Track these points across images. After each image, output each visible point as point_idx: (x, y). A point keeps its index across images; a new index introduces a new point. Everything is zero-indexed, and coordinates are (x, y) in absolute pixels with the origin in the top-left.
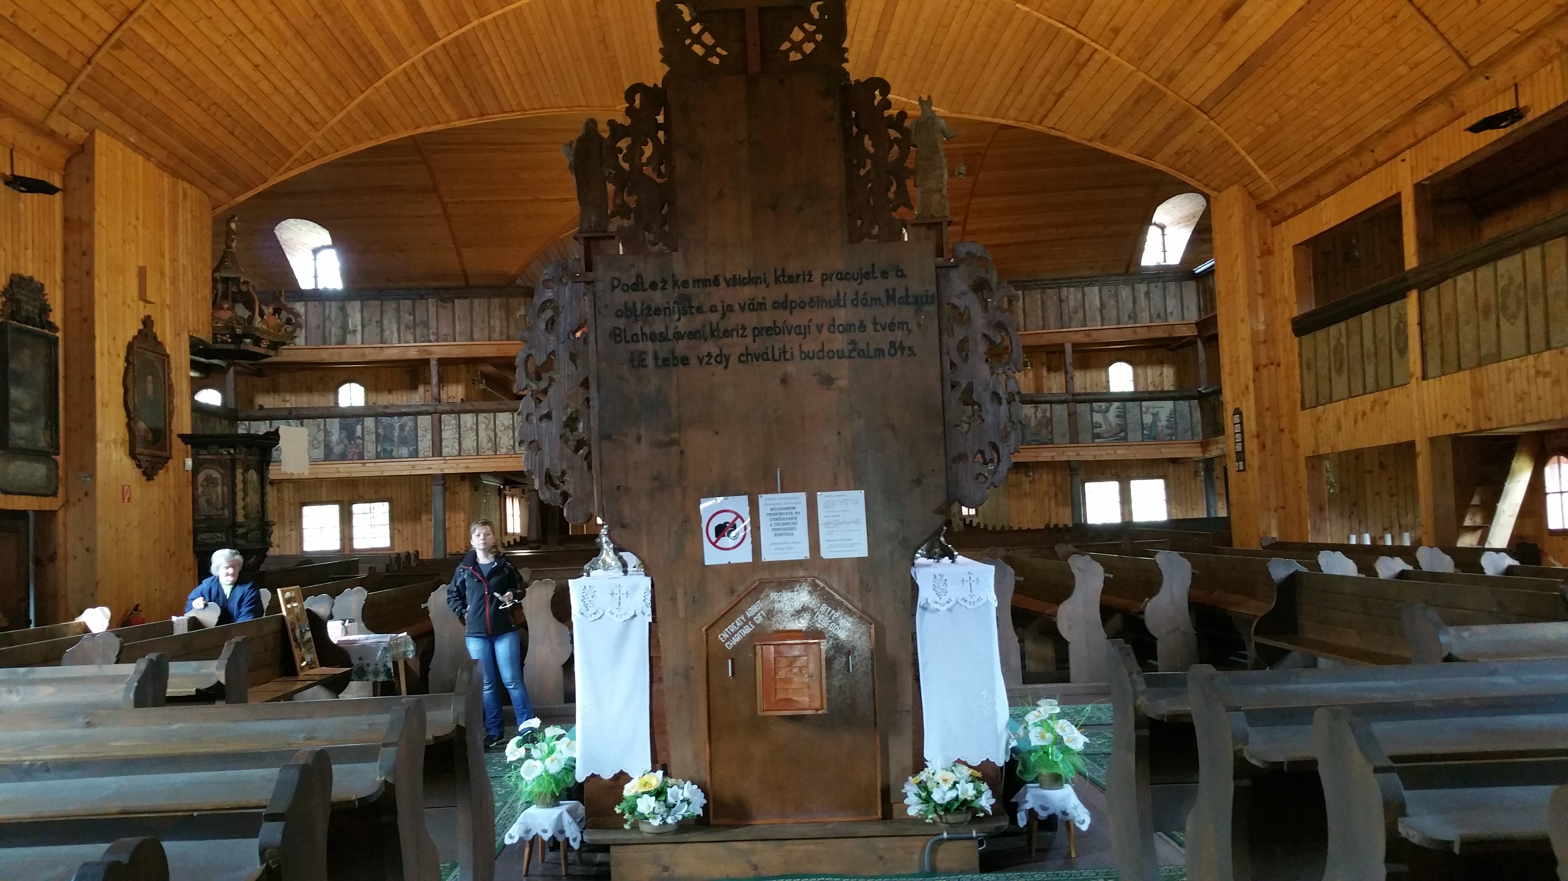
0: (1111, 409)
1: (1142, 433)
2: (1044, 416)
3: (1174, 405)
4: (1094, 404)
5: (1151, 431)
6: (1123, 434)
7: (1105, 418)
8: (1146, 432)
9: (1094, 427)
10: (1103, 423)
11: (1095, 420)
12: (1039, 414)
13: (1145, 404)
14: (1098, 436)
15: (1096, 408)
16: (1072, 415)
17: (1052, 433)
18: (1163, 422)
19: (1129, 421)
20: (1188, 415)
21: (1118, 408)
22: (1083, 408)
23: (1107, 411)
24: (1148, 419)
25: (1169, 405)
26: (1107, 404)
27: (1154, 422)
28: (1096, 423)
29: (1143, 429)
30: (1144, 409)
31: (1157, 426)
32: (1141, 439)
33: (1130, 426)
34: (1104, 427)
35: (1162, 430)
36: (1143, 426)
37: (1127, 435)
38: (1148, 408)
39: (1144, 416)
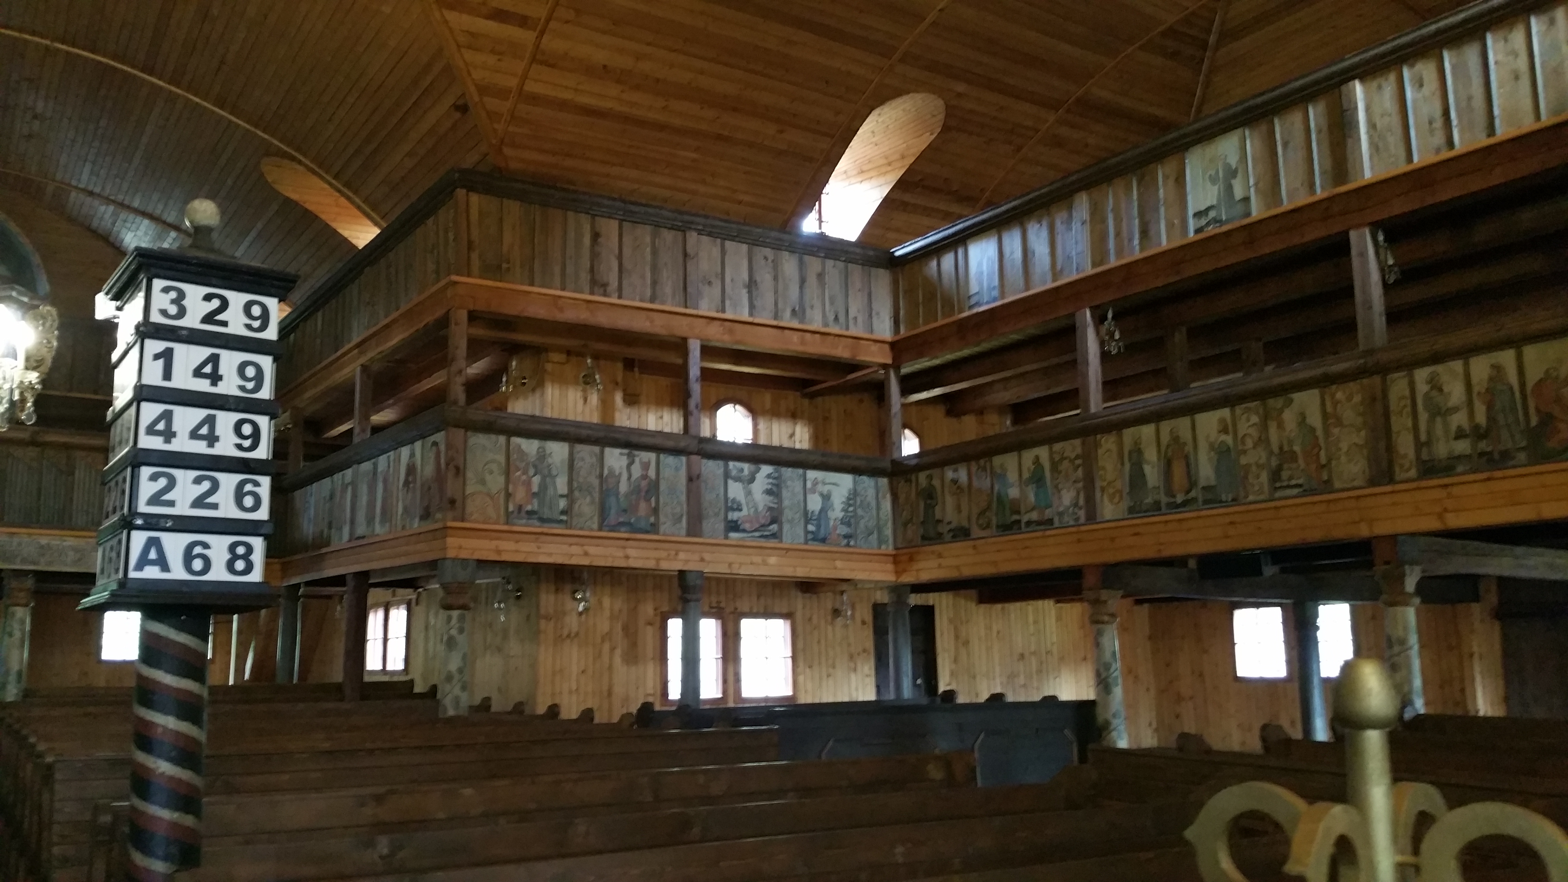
0: (758, 476)
1: (806, 527)
2: (645, 477)
3: (855, 482)
4: (731, 464)
5: (818, 527)
6: (774, 527)
7: (749, 493)
8: (811, 528)
9: (729, 509)
10: (743, 501)
11: (731, 495)
12: (637, 471)
13: (812, 474)
14: (734, 526)
15: (734, 473)
16: (693, 479)
17: (656, 511)
18: (837, 512)
19: (786, 503)
20: (873, 504)
21: (769, 476)
22: (711, 468)
23: (752, 479)
24: (815, 504)
25: (846, 481)
26: (753, 467)
27: (823, 510)
28: (734, 500)
29: (807, 522)
30: (809, 485)
31: (828, 519)
32: (802, 540)
33: (788, 514)
34: (745, 512)
35: (835, 528)
36: (807, 517)
37: (781, 529)
38: (815, 483)
39: (809, 497)
